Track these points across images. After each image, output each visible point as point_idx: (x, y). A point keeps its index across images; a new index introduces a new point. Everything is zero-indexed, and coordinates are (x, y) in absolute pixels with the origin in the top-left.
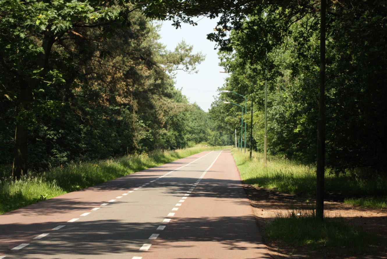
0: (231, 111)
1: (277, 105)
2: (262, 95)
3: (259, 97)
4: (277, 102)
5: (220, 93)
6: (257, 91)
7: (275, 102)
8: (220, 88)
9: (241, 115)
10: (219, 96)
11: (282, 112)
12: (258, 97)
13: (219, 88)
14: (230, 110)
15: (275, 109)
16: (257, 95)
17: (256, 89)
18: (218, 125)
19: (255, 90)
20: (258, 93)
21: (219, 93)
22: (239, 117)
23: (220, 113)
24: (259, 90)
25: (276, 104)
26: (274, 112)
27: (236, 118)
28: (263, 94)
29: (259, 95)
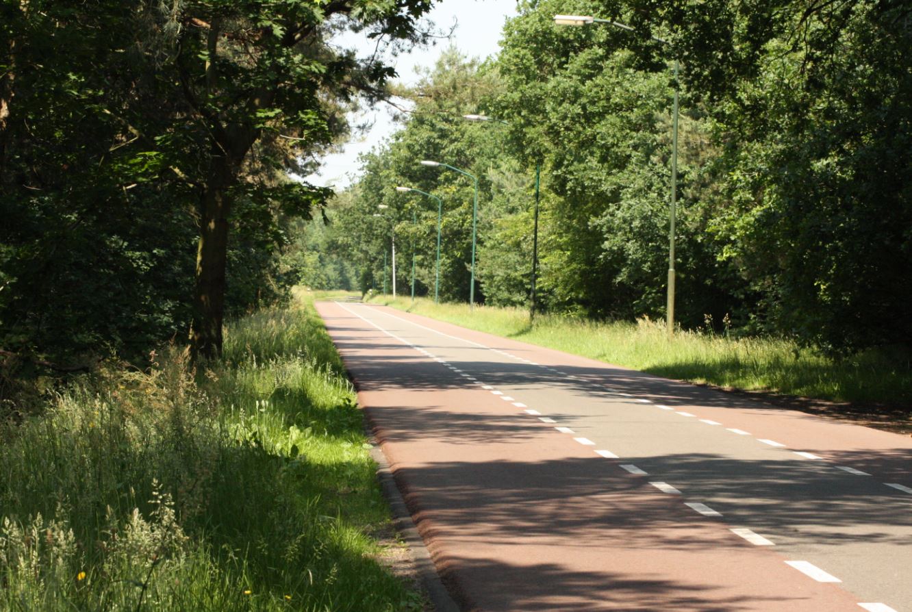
0: (407, 208)
1: (632, 198)
2: (581, 174)
3: (575, 179)
4: (630, 190)
5: (364, 166)
6: (571, 164)
7: (625, 190)
8: (365, 154)
9: (432, 219)
10: (362, 173)
11: (650, 213)
12: (572, 177)
13: (361, 154)
14: (406, 205)
15: (630, 207)
16: (571, 173)
17: (568, 160)
18: (329, 240)
19: (566, 162)
20: (571, 168)
21: (361, 166)
22: (430, 223)
23: (364, 213)
24: (575, 163)
25: (629, 196)
26: (628, 215)
27: (419, 226)
28: (584, 171)
29: (575, 173)
